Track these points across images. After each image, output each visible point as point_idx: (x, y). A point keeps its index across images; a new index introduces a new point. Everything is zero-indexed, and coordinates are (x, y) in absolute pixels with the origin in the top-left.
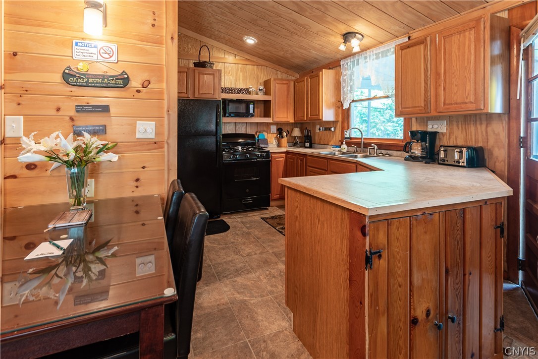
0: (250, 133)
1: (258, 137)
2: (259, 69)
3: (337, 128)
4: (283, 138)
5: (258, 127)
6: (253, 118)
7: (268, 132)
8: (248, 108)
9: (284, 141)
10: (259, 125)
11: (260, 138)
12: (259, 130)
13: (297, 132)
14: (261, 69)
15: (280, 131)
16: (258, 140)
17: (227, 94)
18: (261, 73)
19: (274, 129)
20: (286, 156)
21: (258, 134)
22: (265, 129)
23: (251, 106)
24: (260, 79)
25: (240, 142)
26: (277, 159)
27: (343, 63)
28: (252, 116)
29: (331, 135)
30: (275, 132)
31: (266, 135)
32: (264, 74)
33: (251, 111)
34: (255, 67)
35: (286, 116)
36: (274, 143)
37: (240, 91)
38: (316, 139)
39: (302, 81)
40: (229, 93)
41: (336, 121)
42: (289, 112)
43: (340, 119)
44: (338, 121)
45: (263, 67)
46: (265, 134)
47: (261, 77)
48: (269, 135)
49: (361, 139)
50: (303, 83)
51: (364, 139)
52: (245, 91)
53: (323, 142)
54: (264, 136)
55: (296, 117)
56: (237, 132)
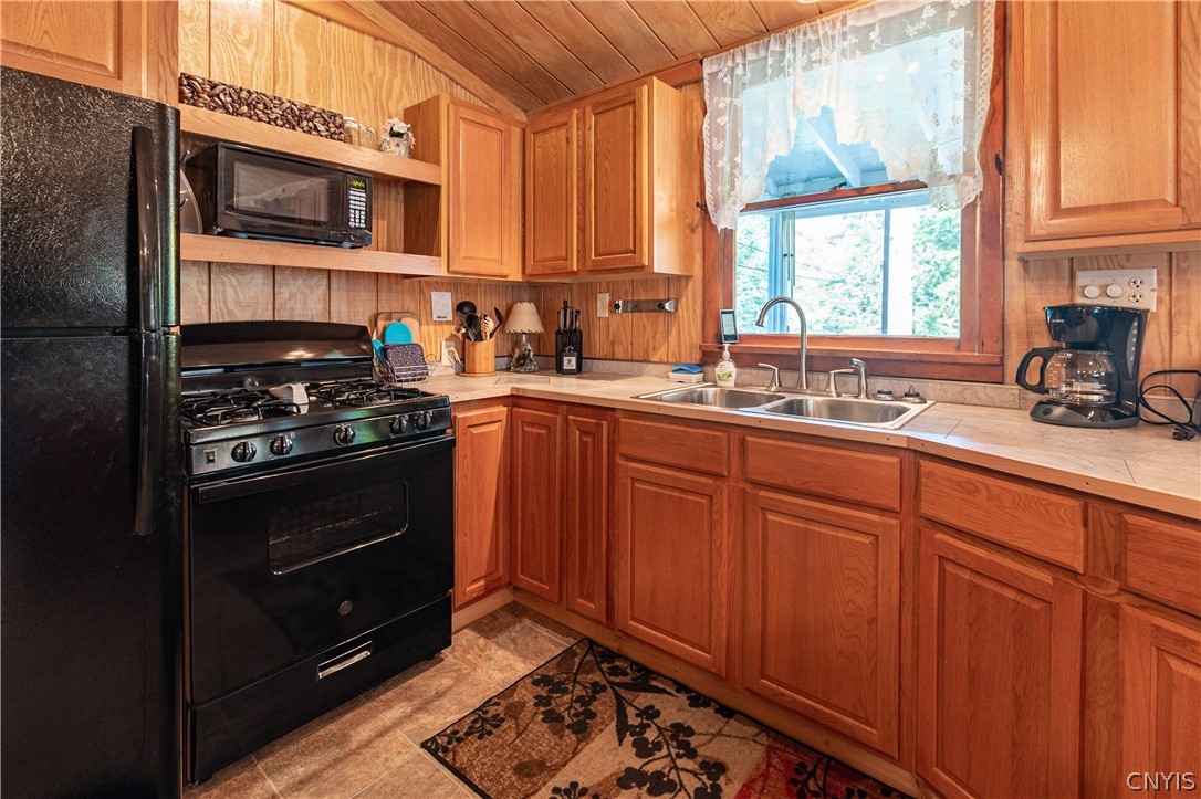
0: (344, 321)
1: (382, 338)
2: (382, 54)
3: (683, 301)
4: (479, 338)
5: (383, 296)
6: (363, 251)
7: (424, 313)
8: (338, 201)
9: (485, 351)
10: (384, 283)
11: (390, 340)
12: (384, 307)
13: (526, 319)
14: (393, 58)
15: (468, 315)
16: (384, 350)
17: (219, 115)
18: (394, 75)
19: (443, 303)
20: (511, 415)
21: (381, 324)
22: (410, 304)
23: (357, 199)
24: (389, 96)
25: (298, 362)
26: (475, 431)
27: (715, 69)
28: (360, 240)
29: (661, 329)
30: (450, 318)
31: (415, 331)
32: (404, 80)
33: (357, 219)
34: (368, 40)
35: (496, 256)
36: (446, 360)
37: (295, 118)
38: (598, 341)
39: (558, 127)
40: (236, 113)
41: (678, 278)
42: (506, 238)
43: (697, 271)
44: (688, 278)
45: (400, 51)
46: (411, 323)
47: (391, 89)
48: (425, 328)
49: (800, 339)
50: (562, 132)
51: (813, 339)
52: (325, 123)
53: (626, 351)
54: (408, 333)
55: (530, 262)
56: (283, 316)
